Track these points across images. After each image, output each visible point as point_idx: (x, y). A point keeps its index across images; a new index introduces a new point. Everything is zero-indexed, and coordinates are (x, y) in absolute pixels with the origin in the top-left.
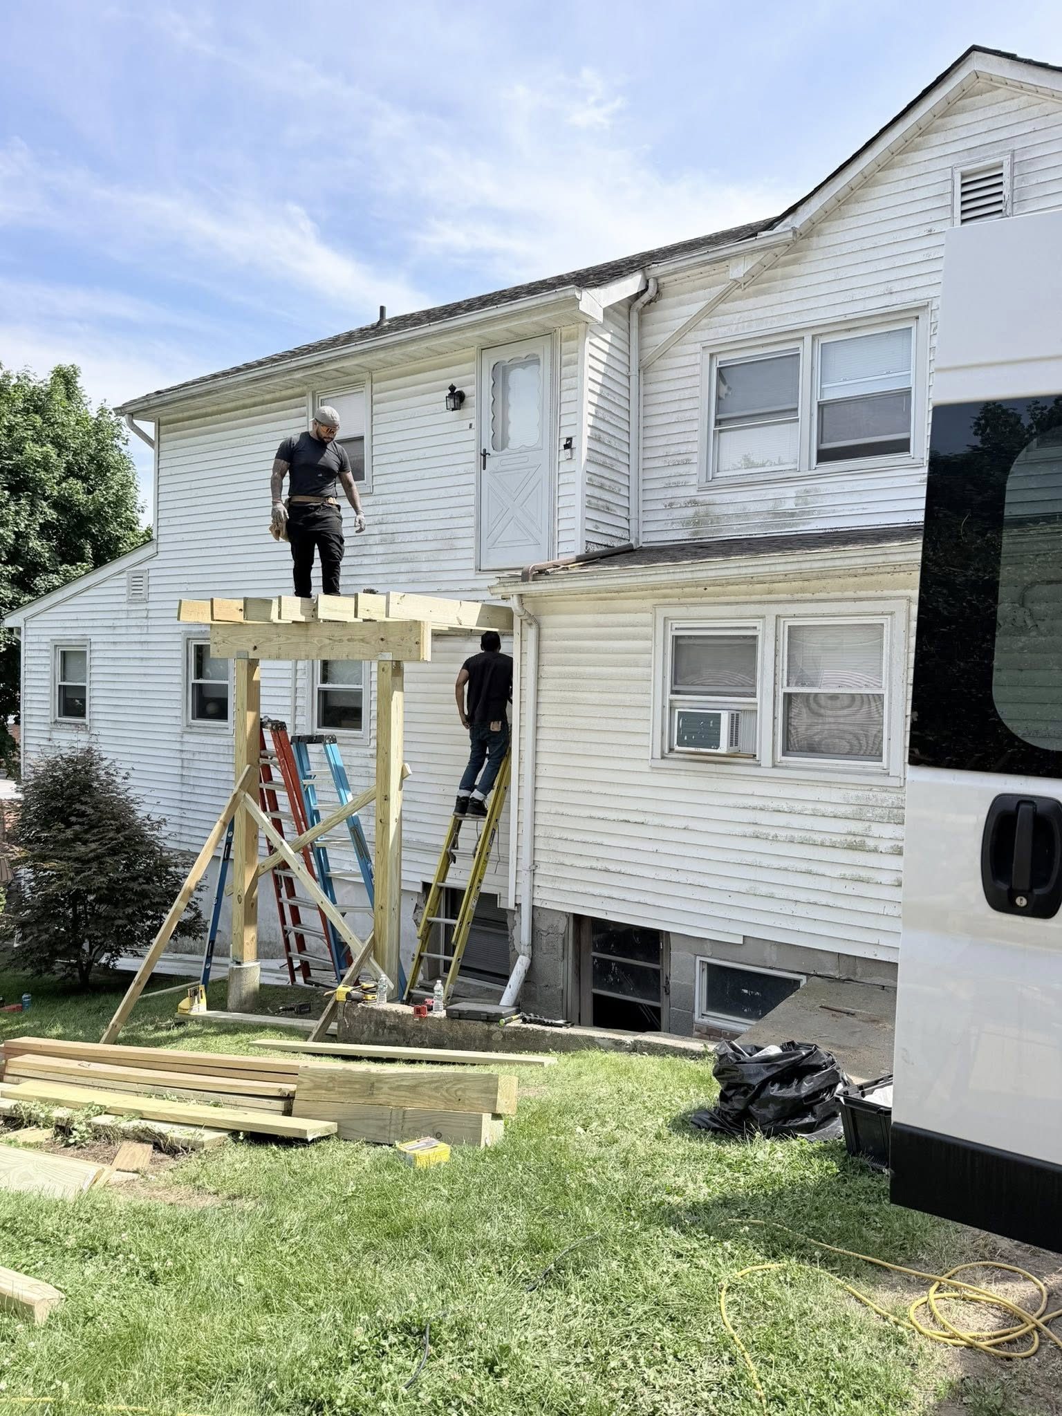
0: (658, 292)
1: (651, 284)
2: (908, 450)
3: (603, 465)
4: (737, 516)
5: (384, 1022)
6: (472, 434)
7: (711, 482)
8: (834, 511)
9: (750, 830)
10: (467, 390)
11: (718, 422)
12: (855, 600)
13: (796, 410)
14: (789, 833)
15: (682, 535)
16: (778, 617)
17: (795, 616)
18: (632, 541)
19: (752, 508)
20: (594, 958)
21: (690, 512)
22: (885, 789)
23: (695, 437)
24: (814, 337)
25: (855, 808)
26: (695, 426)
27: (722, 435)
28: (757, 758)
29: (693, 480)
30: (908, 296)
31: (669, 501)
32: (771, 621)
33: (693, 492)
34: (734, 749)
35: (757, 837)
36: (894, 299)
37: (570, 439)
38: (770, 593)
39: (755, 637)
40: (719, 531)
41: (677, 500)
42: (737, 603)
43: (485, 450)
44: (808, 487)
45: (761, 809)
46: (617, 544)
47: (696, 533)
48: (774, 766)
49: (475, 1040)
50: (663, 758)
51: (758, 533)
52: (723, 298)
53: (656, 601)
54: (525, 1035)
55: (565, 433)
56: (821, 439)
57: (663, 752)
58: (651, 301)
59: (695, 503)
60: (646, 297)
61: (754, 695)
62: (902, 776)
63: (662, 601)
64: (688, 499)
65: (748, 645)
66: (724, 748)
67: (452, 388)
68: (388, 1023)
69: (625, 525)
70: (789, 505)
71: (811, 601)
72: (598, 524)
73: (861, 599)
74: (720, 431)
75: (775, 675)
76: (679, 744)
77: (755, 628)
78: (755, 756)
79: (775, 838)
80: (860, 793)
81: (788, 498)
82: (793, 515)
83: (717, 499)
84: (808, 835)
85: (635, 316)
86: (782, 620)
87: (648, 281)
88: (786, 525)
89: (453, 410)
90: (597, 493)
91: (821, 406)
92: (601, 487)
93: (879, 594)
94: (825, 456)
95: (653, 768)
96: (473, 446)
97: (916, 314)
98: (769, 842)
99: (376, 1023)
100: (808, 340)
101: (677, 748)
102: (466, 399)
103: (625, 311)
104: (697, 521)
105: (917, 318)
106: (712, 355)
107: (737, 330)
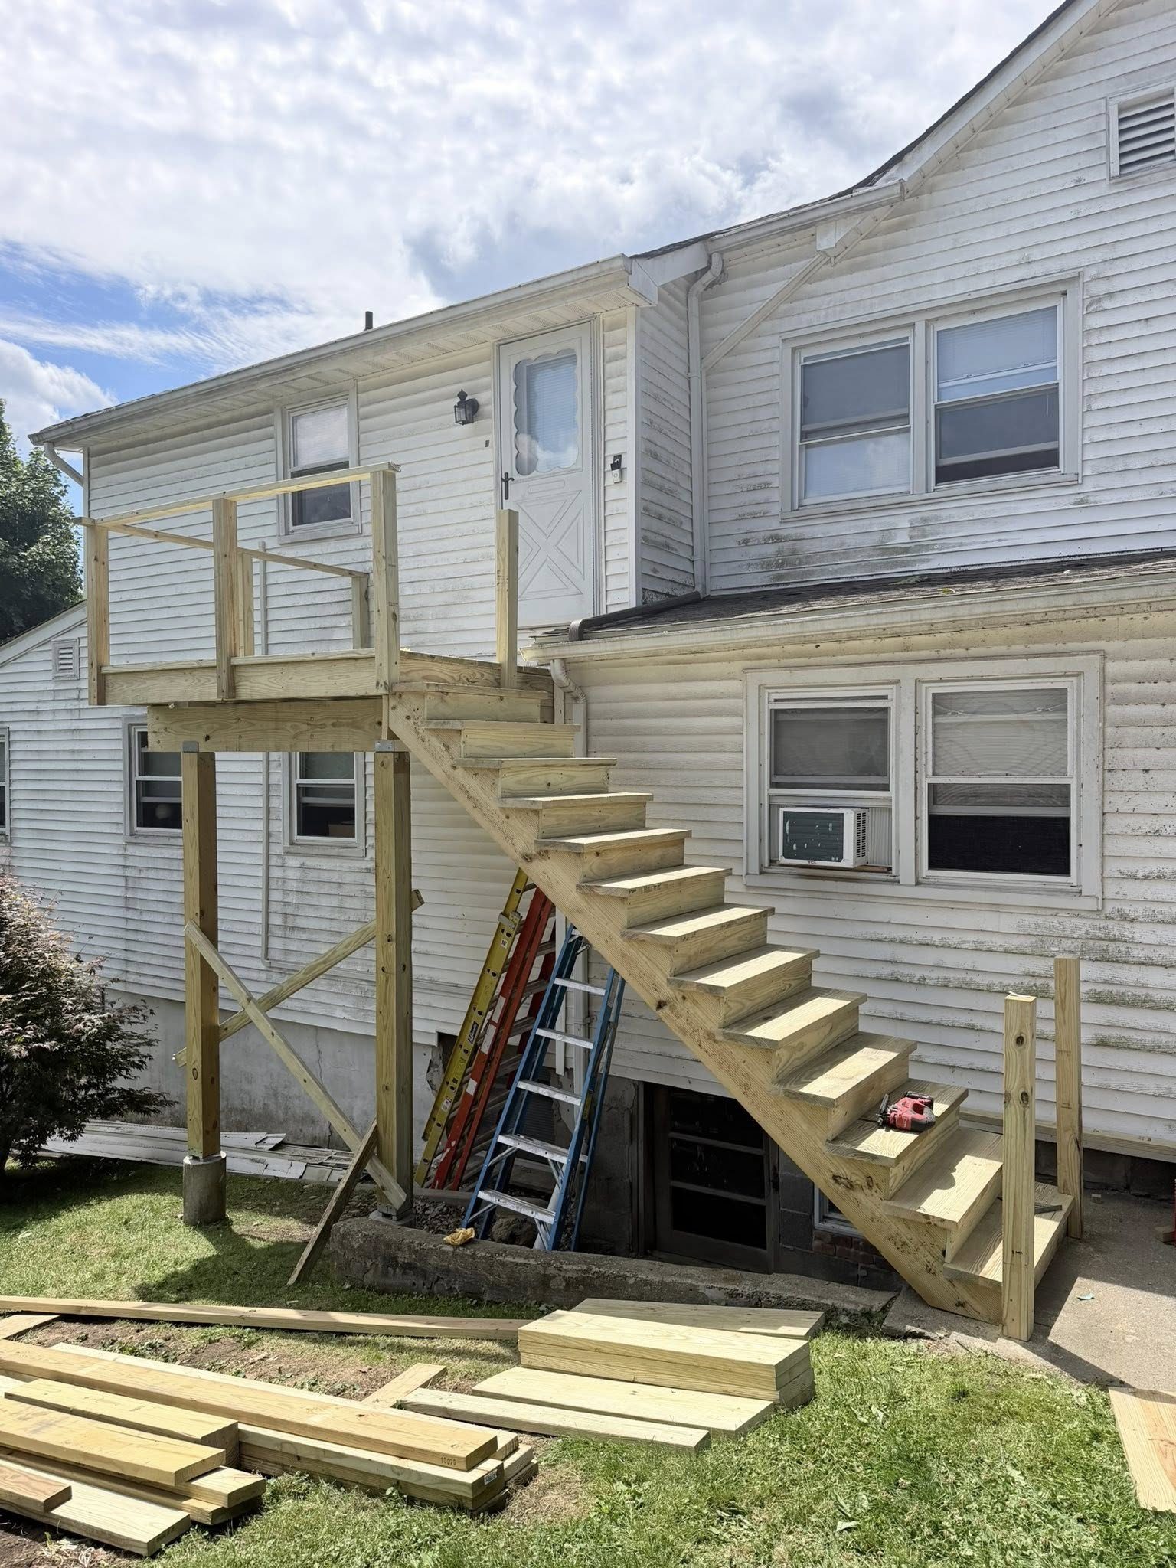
0: (722, 271)
1: (716, 258)
2: (1057, 464)
3: (661, 489)
4: (834, 554)
5: (395, 1258)
6: (490, 453)
7: (797, 510)
8: (961, 545)
9: (886, 970)
10: (482, 398)
11: (805, 435)
12: (1028, 656)
13: (907, 416)
14: (942, 974)
15: (759, 580)
16: (918, 682)
17: (941, 680)
18: (699, 589)
19: (853, 542)
20: (673, 1139)
21: (771, 549)
22: (1076, 913)
23: (776, 453)
24: (928, 323)
25: (1033, 940)
26: (776, 440)
27: (814, 451)
28: (894, 872)
29: (775, 509)
30: (1053, 266)
31: (744, 536)
32: (908, 687)
33: (775, 524)
34: (862, 861)
35: (897, 980)
36: (1036, 270)
37: (618, 457)
38: (907, 649)
39: (886, 710)
40: (811, 573)
41: (753, 535)
42: (861, 664)
43: (507, 474)
44: (926, 515)
45: (902, 942)
46: (680, 593)
47: (779, 577)
48: (918, 883)
49: (525, 1289)
50: (762, 873)
51: (862, 575)
52: (808, 277)
53: (748, 663)
54: (597, 1282)
55: (613, 449)
56: (939, 456)
57: (761, 865)
58: (712, 284)
59: (776, 538)
60: (708, 278)
61: (886, 787)
62: (1100, 896)
63: (755, 663)
64: (768, 534)
65: (876, 721)
66: (849, 859)
67: (462, 395)
68: (401, 1260)
69: (688, 568)
70: (902, 539)
71: (965, 659)
72: (658, 568)
73: (1036, 655)
74: (807, 446)
75: (916, 759)
76: (786, 855)
77: (885, 698)
78: (890, 869)
79: (922, 983)
80: (1041, 920)
81: (900, 527)
82: (906, 550)
83: (807, 532)
84: (968, 977)
85: (694, 303)
86: (925, 685)
87: (710, 257)
88: (897, 564)
89: (464, 423)
90: (656, 525)
91: (940, 411)
92: (660, 517)
93: (1060, 647)
94: (945, 474)
95: (748, 887)
96: (490, 469)
97: (1062, 288)
98: (914, 987)
99: (384, 1258)
100: (920, 327)
101: (784, 861)
102: (480, 410)
103: (682, 295)
104: (779, 562)
105: (1064, 294)
106: (794, 350)
107: (826, 316)
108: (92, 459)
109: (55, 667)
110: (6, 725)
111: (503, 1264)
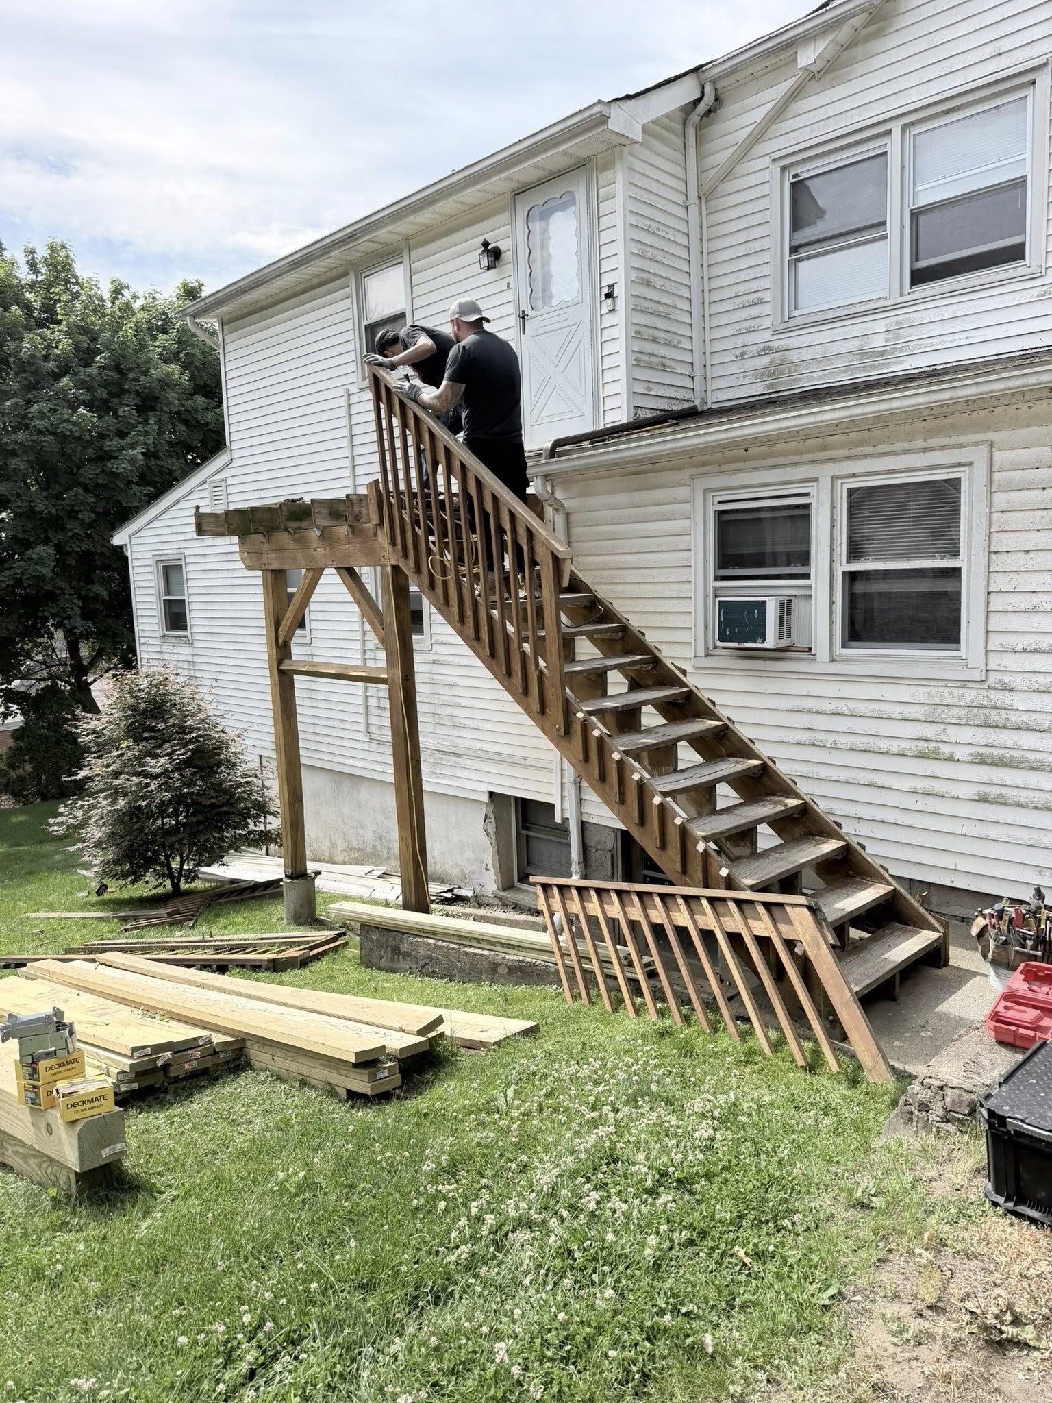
0: (717, 99)
1: (708, 89)
2: (1023, 257)
3: (655, 314)
4: (818, 360)
6: (510, 295)
7: (788, 325)
8: (932, 345)
9: (805, 737)
10: (502, 246)
11: (794, 249)
12: (924, 450)
13: (884, 223)
14: (850, 739)
15: (756, 389)
16: (834, 478)
17: (854, 476)
18: (697, 403)
19: (835, 349)
20: (646, 876)
21: (764, 361)
22: (963, 684)
23: (766, 270)
24: (904, 128)
25: (927, 708)
26: (766, 257)
27: (800, 265)
28: (813, 652)
29: (767, 323)
30: (1022, 55)
31: (740, 350)
32: (825, 484)
33: (766, 336)
34: (784, 643)
35: (814, 745)
36: (1005, 61)
37: (611, 286)
38: (824, 449)
39: (807, 506)
40: (799, 380)
41: (749, 348)
42: (786, 465)
43: (523, 311)
44: (899, 318)
45: (818, 713)
46: (677, 407)
47: (772, 385)
48: (832, 660)
50: (707, 655)
51: (842, 379)
52: (795, 95)
53: (695, 471)
54: (529, 970)
55: (607, 281)
56: (915, 256)
57: (707, 649)
58: (709, 112)
59: (769, 350)
60: (702, 108)
61: (807, 576)
62: (983, 668)
63: (701, 470)
64: (761, 346)
65: (800, 515)
66: (771, 641)
67: (486, 244)
69: (688, 383)
70: (879, 342)
71: (871, 456)
72: (651, 385)
73: (932, 449)
74: (798, 260)
75: (832, 550)
76: (721, 639)
77: (808, 494)
78: (810, 649)
79: (834, 747)
80: (933, 690)
81: (877, 332)
82: (882, 353)
83: (796, 342)
84: (872, 741)
85: (691, 132)
86: (840, 481)
87: (703, 87)
88: (874, 367)
89: (489, 268)
90: (649, 347)
91: (915, 215)
92: (654, 340)
93: (954, 440)
94: (919, 277)
95: (697, 668)
96: (510, 309)
97: (1030, 77)
98: (827, 751)
100: (897, 132)
101: (719, 644)
102: (502, 255)
103: (679, 128)
104: (772, 372)
105: (1034, 82)
106: (783, 169)
107: (811, 131)
108: (226, 327)
109: (211, 501)
110: (182, 551)
111: (467, 954)
